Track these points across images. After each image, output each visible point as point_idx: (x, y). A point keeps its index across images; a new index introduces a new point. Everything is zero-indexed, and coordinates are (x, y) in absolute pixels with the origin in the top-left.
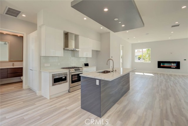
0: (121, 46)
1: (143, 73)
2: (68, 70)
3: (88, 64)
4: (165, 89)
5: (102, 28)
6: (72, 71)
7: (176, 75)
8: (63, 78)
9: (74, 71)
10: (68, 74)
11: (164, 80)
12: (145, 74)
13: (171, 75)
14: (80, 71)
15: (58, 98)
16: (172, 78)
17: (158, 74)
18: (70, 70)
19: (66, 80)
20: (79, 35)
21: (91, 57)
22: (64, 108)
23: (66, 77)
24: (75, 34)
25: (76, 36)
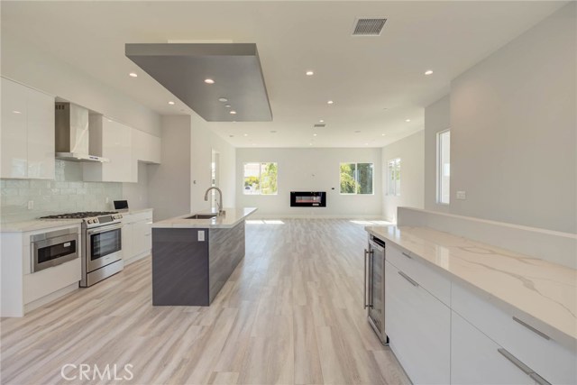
0: (214, 152)
1: (263, 219)
2: (80, 220)
3: (126, 202)
4: (305, 243)
5: (171, 103)
6: (93, 225)
7: (320, 220)
8: (65, 245)
9: (98, 224)
10: (80, 232)
11: (303, 230)
12: (268, 222)
13: (313, 220)
14: (115, 221)
15: (57, 306)
16: (315, 225)
17: (290, 219)
18: (86, 219)
19: (74, 251)
20: (102, 115)
21: (136, 181)
22: (104, 318)
23: (73, 243)
24: (90, 111)
25: (94, 118)
